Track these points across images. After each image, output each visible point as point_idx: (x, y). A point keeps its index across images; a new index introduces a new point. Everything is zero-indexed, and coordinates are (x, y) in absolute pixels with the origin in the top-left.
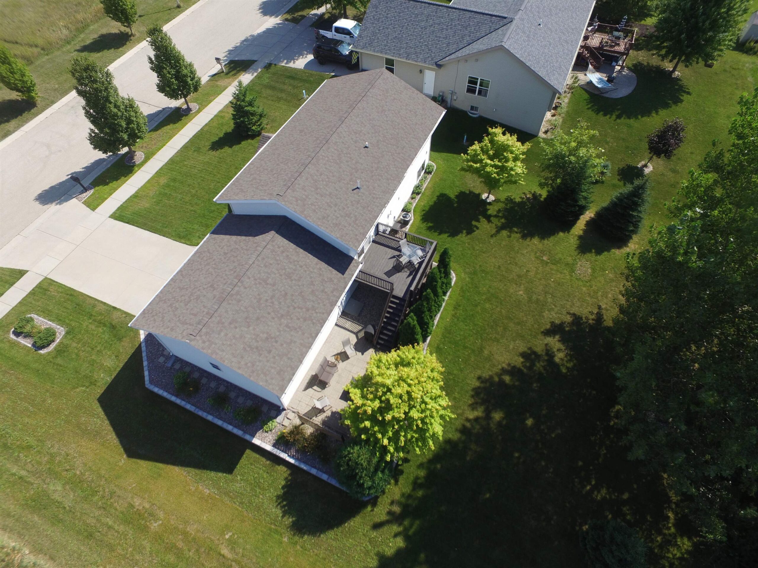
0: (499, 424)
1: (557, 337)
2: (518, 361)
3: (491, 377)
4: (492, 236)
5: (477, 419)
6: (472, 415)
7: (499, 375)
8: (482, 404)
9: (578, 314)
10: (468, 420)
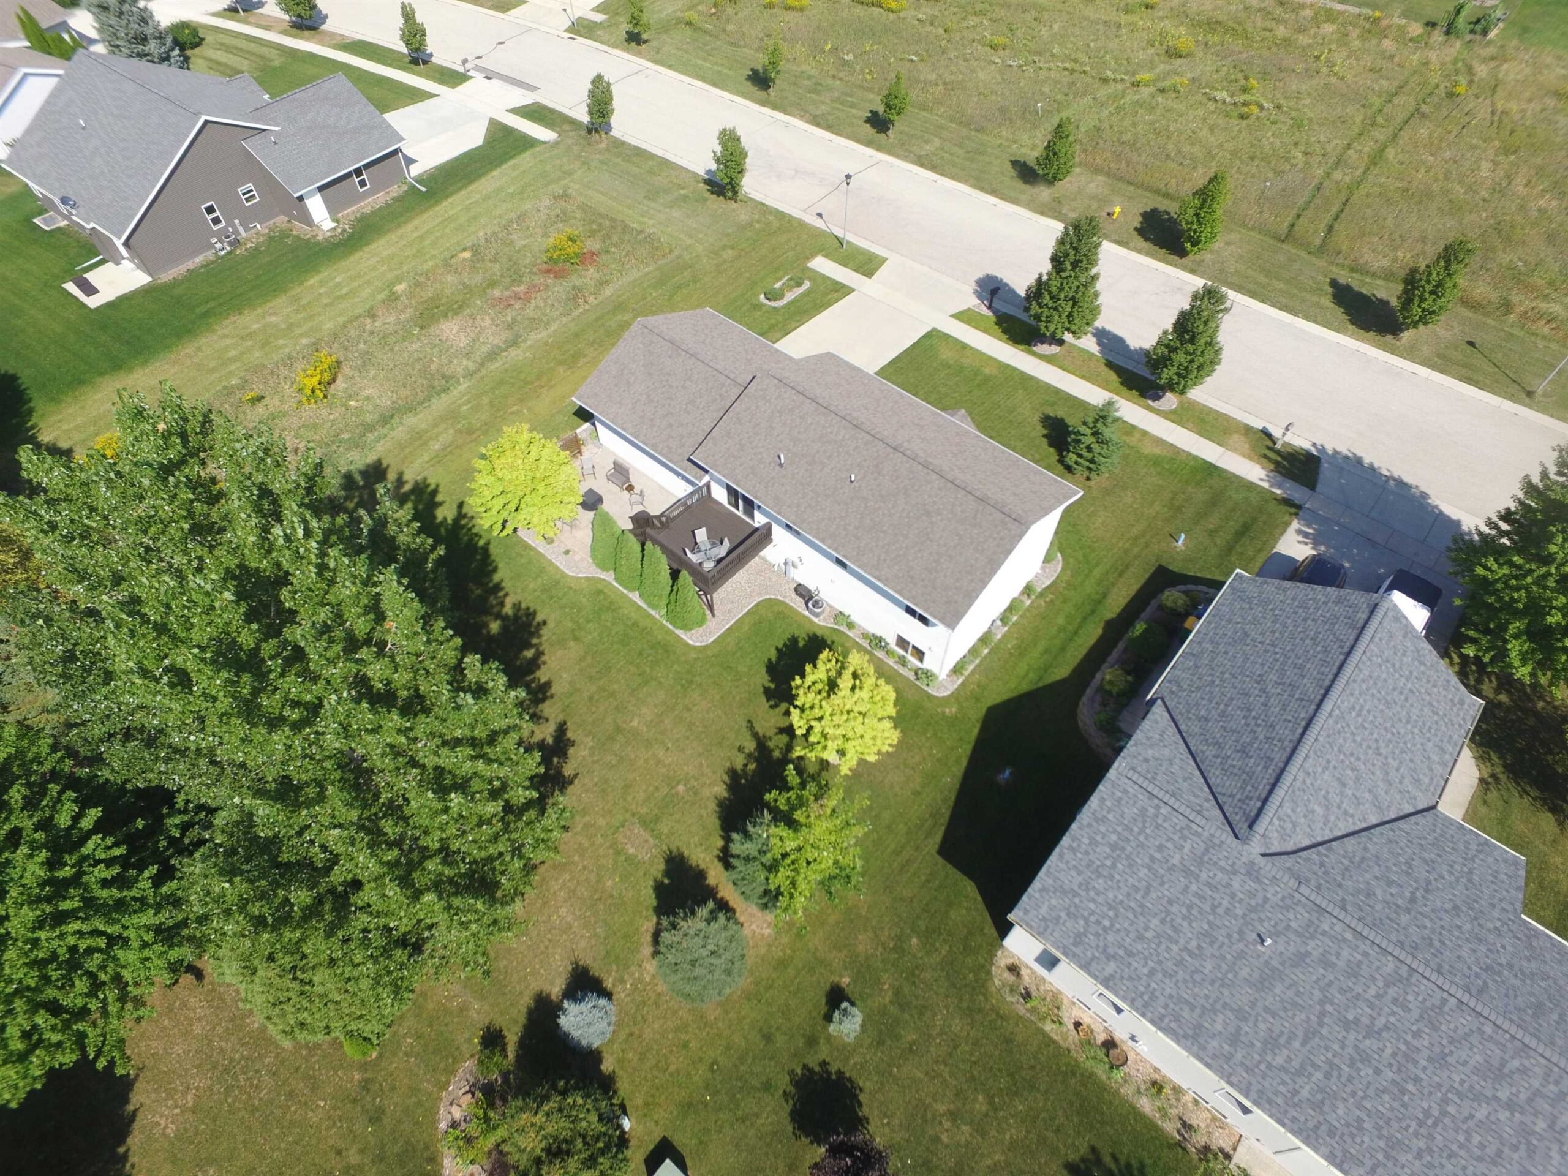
0: (486, 625)
1: (550, 740)
2: (543, 675)
3: (539, 636)
4: (749, 721)
5: (502, 604)
6: (509, 602)
7: (537, 646)
8: (515, 615)
9: (570, 789)
10: (507, 594)
